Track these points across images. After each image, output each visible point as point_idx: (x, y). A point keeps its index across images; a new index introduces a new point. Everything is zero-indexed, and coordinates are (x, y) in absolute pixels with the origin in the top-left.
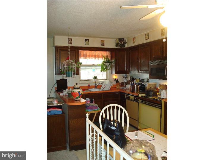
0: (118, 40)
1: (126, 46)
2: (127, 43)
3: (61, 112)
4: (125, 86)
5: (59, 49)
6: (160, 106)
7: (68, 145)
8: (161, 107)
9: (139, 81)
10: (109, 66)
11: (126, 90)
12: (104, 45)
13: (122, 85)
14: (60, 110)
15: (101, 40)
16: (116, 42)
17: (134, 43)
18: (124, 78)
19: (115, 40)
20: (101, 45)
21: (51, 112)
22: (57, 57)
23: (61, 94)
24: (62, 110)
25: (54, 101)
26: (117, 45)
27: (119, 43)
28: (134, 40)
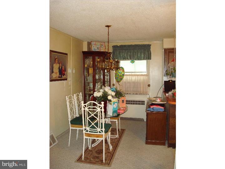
3: (163, 110)
5: (167, 51)
7: (167, 142)
14: (163, 108)
21: (154, 109)
22: (166, 59)
23: (167, 94)
24: (164, 108)
25: (157, 99)
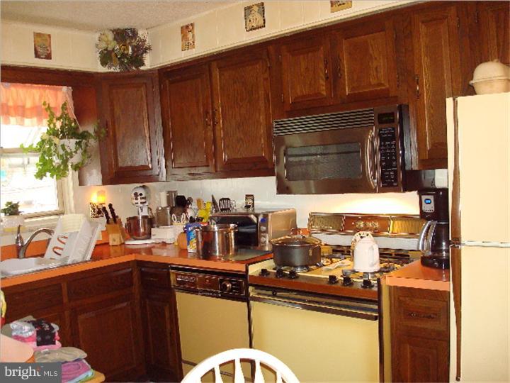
0: (111, 36)
1: (150, 63)
2: (149, 48)
4: (144, 234)
6: (376, 307)
8: (380, 311)
9: (210, 206)
10: (80, 151)
11: (154, 250)
12: (49, 57)
13: (133, 228)
15: (38, 35)
16: (104, 45)
17: (188, 46)
18: (139, 201)
19: (97, 36)
20: (37, 55)
26: (106, 57)
27: (113, 50)
28: (190, 35)
